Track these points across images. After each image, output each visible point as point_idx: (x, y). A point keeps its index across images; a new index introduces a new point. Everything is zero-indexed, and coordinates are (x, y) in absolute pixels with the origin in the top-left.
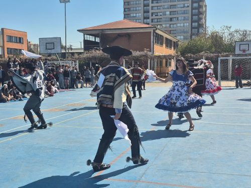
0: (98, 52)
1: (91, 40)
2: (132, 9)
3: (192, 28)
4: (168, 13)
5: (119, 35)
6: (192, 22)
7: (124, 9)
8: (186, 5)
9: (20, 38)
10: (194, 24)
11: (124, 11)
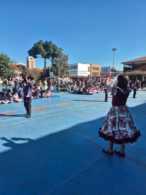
0: (129, 72)
1: (127, 67)
5: (142, 64)
9: (97, 68)
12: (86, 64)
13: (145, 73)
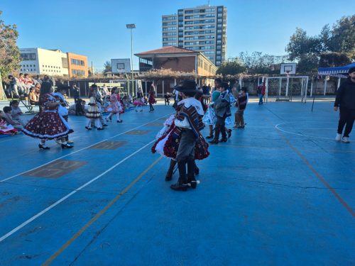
1: (145, 63)
2: (169, 39)
3: (217, 55)
4: (198, 43)
5: (169, 59)
6: (217, 50)
8: (212, 37)
9: (82, 61)
10: (218, 52)
11: (163, 40)
12: (55, 50)
13: (178, 74)
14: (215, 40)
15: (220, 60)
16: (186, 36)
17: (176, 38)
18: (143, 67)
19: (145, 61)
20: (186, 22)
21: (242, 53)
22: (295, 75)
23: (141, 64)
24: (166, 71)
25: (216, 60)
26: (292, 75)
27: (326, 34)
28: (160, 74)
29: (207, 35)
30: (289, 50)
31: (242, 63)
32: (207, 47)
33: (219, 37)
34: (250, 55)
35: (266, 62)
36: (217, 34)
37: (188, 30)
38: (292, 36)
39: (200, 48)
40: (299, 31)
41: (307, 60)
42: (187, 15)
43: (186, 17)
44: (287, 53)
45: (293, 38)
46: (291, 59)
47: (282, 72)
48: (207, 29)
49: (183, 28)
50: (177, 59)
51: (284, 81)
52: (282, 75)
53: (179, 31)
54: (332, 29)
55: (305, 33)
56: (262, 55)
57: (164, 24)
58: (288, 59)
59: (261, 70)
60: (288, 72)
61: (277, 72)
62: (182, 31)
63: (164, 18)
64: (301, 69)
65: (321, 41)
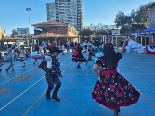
2: (51, 16)
3: (78, 25)
4: (67, 18)
6: (78, 22)
7: (47, 16)
8: (75, 15)
10: (78, 23)
11: (47, 17)
13: (57, 36)
14: (77, 16)
15: (80, 28)
16: (60, 14)
17: (55, 16)
18: (36, 32)
19: (37, 29)
20: (60, 7)
21: (92, 24)
22: (120, 35)
23: (35, 31)
24: (50, 34)
25: (78, 28)
26: (118, 35)
27: (133, 14)
28: (47, 36)
29: (72, 14)
30: (116, 22)
31: (92, 29)
32: (72, 20)
33: (79, 15)
34: (96, 25)
35: (104, 28)
36: (78, 14)
37: (61, 11)
38: (117, 15)
39: (69, 21)
40: (120, 12)
41: (125, 27)
42: (60, 3)
43: (60, 4)
44: (115, 24)
45: (117, 16)
46: (117, 27)
47: (113, 34)
48: (72, 11)
49: (58, 10)
50: (56, 27)
51: (114, 38)
52: (113, 36)
53: (56, 12)
54: (136, 11)
55: (123, 13)
56: (102, 25)
57: (47, 8)
58: (116, 27)
59: (102, 33)
60: (116, 34)
61: (111, 34)
62: (58, 12)
63: (47, 4)
64: (123, 32)
65: (131, 17)
